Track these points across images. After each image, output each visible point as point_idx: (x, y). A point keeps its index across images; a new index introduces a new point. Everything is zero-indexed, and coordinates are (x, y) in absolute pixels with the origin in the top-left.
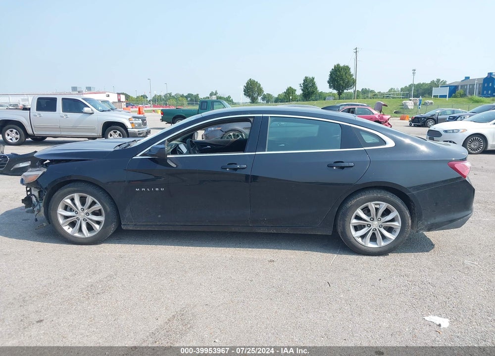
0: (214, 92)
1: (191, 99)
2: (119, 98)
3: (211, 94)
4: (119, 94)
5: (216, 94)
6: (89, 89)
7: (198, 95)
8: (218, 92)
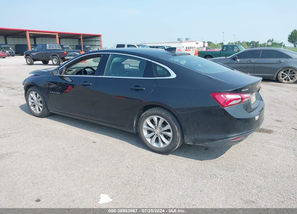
0: (271, 39)
1: (253, 45)
2: (204, 45)
3: (268, 41)
4: (204, 42)
5: (273, 40)
6: (187, 39)
7: (258, 42)
8: (274, 40)
